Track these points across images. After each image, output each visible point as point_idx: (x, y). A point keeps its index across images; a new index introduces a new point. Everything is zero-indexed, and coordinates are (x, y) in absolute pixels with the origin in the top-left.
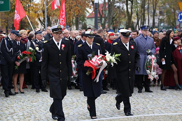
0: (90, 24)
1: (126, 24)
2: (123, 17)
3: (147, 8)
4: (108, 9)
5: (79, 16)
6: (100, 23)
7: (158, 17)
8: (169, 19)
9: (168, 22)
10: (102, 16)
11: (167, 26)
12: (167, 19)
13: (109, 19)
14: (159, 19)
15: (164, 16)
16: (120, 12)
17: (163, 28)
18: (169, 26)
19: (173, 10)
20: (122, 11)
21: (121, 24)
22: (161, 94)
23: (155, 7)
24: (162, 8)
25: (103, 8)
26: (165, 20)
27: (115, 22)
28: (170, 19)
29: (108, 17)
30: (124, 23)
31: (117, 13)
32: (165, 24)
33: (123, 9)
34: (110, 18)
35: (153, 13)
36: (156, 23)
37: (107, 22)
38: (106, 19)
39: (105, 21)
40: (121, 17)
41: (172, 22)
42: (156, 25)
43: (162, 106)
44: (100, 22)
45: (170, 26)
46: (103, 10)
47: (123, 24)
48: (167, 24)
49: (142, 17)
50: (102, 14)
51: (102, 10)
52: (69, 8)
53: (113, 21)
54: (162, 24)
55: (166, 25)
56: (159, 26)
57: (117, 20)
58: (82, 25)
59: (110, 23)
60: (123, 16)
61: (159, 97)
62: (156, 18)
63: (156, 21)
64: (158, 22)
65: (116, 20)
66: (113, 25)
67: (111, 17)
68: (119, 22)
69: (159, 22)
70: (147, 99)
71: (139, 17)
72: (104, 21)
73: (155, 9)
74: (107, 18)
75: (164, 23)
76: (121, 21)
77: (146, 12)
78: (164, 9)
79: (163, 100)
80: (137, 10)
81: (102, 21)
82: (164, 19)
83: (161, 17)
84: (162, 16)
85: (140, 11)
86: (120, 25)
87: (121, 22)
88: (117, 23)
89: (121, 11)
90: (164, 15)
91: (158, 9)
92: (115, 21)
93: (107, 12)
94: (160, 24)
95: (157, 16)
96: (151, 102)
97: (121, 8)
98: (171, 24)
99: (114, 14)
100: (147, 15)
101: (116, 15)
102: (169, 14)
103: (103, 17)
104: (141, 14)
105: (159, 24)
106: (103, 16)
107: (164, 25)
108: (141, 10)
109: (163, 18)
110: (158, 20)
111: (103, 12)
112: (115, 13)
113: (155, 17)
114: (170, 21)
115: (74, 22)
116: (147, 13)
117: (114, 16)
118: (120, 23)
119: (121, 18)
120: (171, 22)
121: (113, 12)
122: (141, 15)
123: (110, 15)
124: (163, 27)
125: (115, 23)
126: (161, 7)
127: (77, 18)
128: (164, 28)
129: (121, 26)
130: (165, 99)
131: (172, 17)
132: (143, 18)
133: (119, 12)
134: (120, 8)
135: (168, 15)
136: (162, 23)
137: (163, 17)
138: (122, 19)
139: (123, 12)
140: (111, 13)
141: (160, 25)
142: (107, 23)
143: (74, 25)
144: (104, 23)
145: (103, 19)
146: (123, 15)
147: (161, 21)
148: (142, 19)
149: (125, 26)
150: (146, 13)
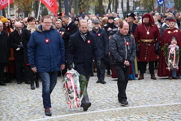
1: (95, 9)
11: (143, 10)
18: (145, 10)
21: (90, 9)
22: (144, 86)
26: (141, 3)
27: (82, 6)
30: (93, 8)
32: (141, 8)
36: (131, 6)
38: (72, 3)
41: (149, 5)
42: (131, 9)
43: (147, 99)
45: (147, 10)
47: (91, 9)
48: (143, 8)
53: (79, 5)
54: (138, 8)
55: (142, 8)
56: (135, 10)
57: (85, 4)
58: (42, 11)
61: (142, 89)
64: (132, 6)
66: (80, 10)
68: (87, 6)
69: (134, 5)
70: (130, 92)
75: (140, 7)
79: (147, 92)
87: (89, 6)
88: (85, 7)
92: (82, 5)
94: (136, 7)
96: (134, 95)
98: (148, 8)
105: (134, 8)
107: (140, 9)
114: (147, 4)
124: (139, 11)
125: (83, 8)
130: (149, 91)
136: (137, 6)
138: (90, 3)
141: (135, 9)
142: (73, 7)
147: (136, 4)
149: (94, 11)
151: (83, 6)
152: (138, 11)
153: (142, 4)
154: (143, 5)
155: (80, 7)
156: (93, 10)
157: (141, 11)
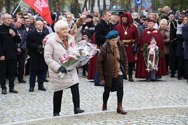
0: (24, 6)
9: (122, 4)
11: (120, 9)
18: (122, 9)
21: (65, 6)
26: (118, 2)
32: (118, 7)
36: (107, 5)
41: (126, 4)
43: (124, 102)
45: (124, 9)
47: (67, 6)
48: (120, 7)
54: (114, 7)
55: (119, 7)
56: (111, 9)
63: (107, 3)
64: (109, 4)
69: (111, 4)
75: (116, 6)
88: (60, 5)
94: (112, 6)
98: (125, 7)
105: (111, 7)
107: (116, 8)
110: (109, 1)
120: (125, 5)
124: (116, 10)
125: (57, 5)
136: (114, 5)
141: (112, 8)
147: (113, 3)
149: (70, 8)
152: (114, 10)
154: (120, 4)
155: (55, 4)
156: (69, 8)
157: (118, 10)
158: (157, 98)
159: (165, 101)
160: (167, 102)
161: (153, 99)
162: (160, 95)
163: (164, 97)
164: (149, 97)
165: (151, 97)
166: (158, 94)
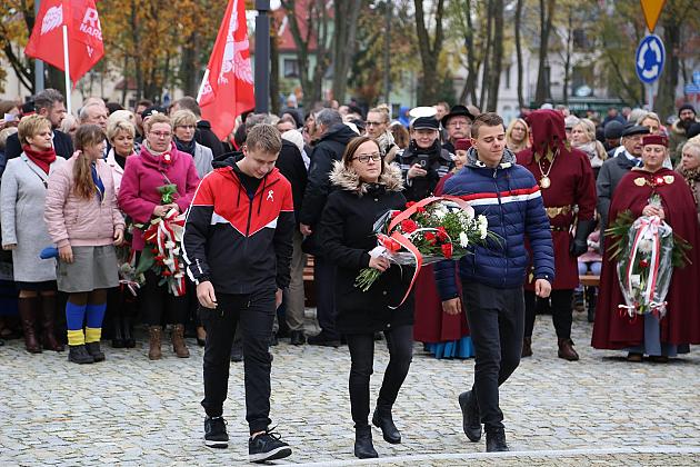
1: (418, 88)
2: (404, 55)
3: (513, 14)
4: (332, 15)
5: (197, 41)
6: (300, 77)
7: (566, 59)
8: (612, 66)
9: (610, 83)
10: (307, 44)
11: (601, 100)
12: (606, 66)
13: (337, 60)
14: (567, 66)
15: (590, 55)
16: (392, 32)
17: (586, 107)
18: (612, 100)
19: (631, 25)
20: (402, 23)
21: (397, 86)
23: (551, 14)
24: (582, 14)
25: (314, 10)
26: (596, 71)
27: (365, 75)
28: (616, 66)
29: (334, 52)
30: (409, 83)
31: (378, 35)
32: (596, 92)
33: (403, 14)
34: (341, 58)
35: (539, 40)
36: (557, 84)
37: (330, 72)
38: (327, 61)
39: (320, 70)
40: (394, 55)
41: (626, 81)
42: (556, 92)
44: (297, 72)
45: (618, 100)
46: (314, 17)
47: (403, 86)
48: (605, 91)
49: (491, 56)
50: (308, 38)
51: (307, 17)
52: (149, 6)
53: (357, 71)
54: (583, 91)
55: (602, 93)
56: (571, 99)
57: (379, 65)
59: (344, 82)
60: (406, 49)
62: (555, 62)
63: (557, 74)
64: (561, 80)
65: (370, 64)
67: (350, 52)
68: (386, 77)
69: (566, 80)
71: (477, 53)
72: (316, 69)
73: (549, 21)
74: (328, 55)
75: (592, 86)
76: (393, 70)
77: (509, 32)
78: (591, 19)
80: (465, 23)
81: (307, 70)
82: (591, 67)
83: (576, 58)
84: (583, 51)
85: (482, 26)
86: (390, 89)
87: (394, 75)
88: (377, 79)
89: (398, 24)
90: (592, 51)
91: (563, 21)
92: (368, 70)
93: (331, 28)
94: (574, 89)
95: (559, 50)
97: (396, 12)
98: (625, 92)
99: (362, 39)
100: (514, 47)
101: (372, 43)
102: (614, 45)
103: (312, 52)
104: (486, 40)
105: (569, 92)
106: (312, 46)
107: (591, 95)
108: (485, 22)
109: (586, 64)
110: (563, 69)
111: (310, 27)
112: (367, 34)
113: (552, 58)
114: (619, 75)
115: (177, 69)
116: (514, 39)
117: (362, 48)
118: (392, 79)
119: (397, 57)
120: (624, 84)
121: (359, 28)
122: (485, 45)
123: (342, 40)
124: (589, 104)
125: (368, 80)
126: (579, 10)
127: (189, 53)
128: (594, 108)
129: (397, 93)
131: (626, 56)
132: (493, 60)
133: (388, 29)
134: (391, 9)
135: (610, 47)
136: (582, 85)
137: (586, 58)
138: (399, 63)
139: (402, 30)
140: (347, 35)
141: (574, 95)
142: (330, 78)
143: (173, 83)
144: (315, 78)
145: (312, 62)
146: (403, 43)
147: (579, 75)
148: (490, 63)
149: (415, 94)
150: (508, 39)
151: (370, 74)
152: (583, 103)
153: (602, 75)
154: (602, 80)
155: (358, 77)
156: (412, 92)
157: (596, 104)
158: (644, 422)
159: (673, 432)
160: (680, 435)
161: (630, 425)
162: (661, 411)
163: (672, 419)
164: (614, 418)
165: (624, 417)
166: (653, 407)
